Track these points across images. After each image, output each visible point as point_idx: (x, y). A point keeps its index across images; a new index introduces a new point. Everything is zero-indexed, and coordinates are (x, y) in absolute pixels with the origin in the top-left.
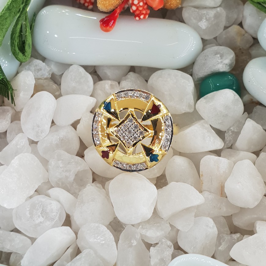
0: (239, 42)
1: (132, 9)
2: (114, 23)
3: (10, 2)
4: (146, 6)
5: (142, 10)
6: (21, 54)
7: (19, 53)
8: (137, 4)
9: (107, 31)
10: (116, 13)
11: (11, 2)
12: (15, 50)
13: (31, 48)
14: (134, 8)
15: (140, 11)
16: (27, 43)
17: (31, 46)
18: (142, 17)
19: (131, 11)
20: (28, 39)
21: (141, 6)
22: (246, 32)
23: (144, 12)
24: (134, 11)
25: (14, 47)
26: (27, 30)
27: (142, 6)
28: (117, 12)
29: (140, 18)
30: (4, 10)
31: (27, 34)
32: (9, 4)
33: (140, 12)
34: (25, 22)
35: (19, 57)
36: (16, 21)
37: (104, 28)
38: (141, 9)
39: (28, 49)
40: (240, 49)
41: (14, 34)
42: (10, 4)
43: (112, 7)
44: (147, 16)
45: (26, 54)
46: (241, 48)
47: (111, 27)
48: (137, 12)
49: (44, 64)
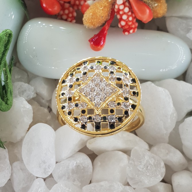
15: (129, 25)
33: (129, 27)
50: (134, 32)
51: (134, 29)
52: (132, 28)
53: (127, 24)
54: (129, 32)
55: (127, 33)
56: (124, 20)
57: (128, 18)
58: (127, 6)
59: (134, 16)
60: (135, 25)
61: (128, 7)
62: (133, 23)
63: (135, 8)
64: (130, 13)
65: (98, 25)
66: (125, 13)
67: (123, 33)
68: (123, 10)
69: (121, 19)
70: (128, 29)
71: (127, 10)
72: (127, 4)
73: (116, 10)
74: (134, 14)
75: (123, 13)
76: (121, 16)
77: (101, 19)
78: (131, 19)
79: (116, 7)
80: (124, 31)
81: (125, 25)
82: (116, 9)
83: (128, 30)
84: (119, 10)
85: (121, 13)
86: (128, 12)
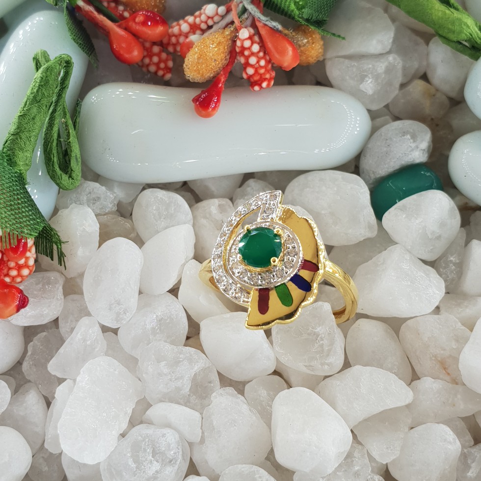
0: (428, 107)
1: (247, 74)
2: (218, 101)
3: (37, 88)
4: (270, 66)
5: (264, 74)
6: (65, 177)
7: (61, 175)
8: (256, 64)
9: (208, 116)
10: (219, 84)
11: (39, 88)
12: (54, 171)
13: (80, 164)
14: (250, 71)
15: (261, 75)
16: (73, 155)
17: (79, 160)
18: (264, 85)
19: (245, 76)
20: (73, 148)
21: (262, 67)
22: (437, 90)
23: (268, 76)
24: (250, 77)
25: (53, 165)
26: (70, 131)
27: (265, 67)
28: (221, 81)
29: (261, 87)
30: (28, 103)
31: (70, 140)
32: (35, 91)
33: (261, 77)
34: (63, 119)
35: (63, 182)
36: (49, 119)
37: (204, 112)
38: (262, 71)
39: (76, 166)
40: (432, 119)
41: (50, 144)
42: (38, 91)
43: (211, 73)
44: (272, 83)
45: (74, 175)
46: (433, 117)
47: (214, 109)
48: (256, 78)
49: (104, 188)
50: (268, 85)
51: (269, 80)
52: (265, 79)
53: (256, 71)
54: (260, 85)
55: (257, 88)
56: (252, 66)
57: (258, 62)
58: (256, 42)
59: (268, 58)
60: (271, 75)
61: (259, 44)
62: (267, 71)
63: (270, 45)
64: (261, 54)
65: (208, 75)
66: (253, 54)
67: (250, 88)
68: (249, 48)
69: (247, 64)
70: (259, 80)
71: (256, 48)
72: (256, 38)
73: (238, 50)
74: (269, 55)
75: (250, 53)
76: (247, 58)
77: (213, 64)
78: (263, 63)
79: (238, 43)
80: (253, 84)
81: (254, 75)
82: (238, 47)
83: (259, 82)
84: (243, 49)
85: (246, 53)
86: (259, 52)
